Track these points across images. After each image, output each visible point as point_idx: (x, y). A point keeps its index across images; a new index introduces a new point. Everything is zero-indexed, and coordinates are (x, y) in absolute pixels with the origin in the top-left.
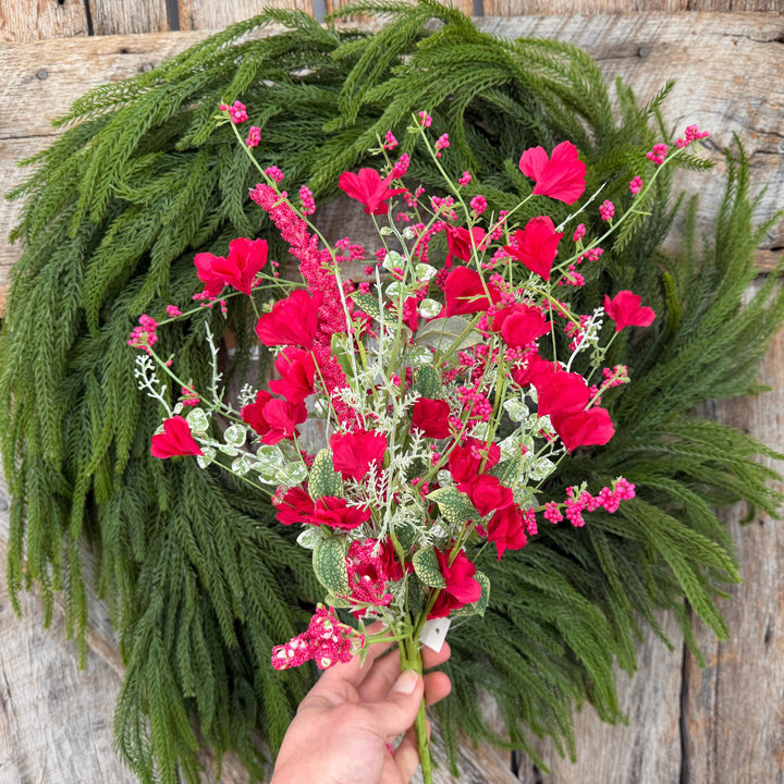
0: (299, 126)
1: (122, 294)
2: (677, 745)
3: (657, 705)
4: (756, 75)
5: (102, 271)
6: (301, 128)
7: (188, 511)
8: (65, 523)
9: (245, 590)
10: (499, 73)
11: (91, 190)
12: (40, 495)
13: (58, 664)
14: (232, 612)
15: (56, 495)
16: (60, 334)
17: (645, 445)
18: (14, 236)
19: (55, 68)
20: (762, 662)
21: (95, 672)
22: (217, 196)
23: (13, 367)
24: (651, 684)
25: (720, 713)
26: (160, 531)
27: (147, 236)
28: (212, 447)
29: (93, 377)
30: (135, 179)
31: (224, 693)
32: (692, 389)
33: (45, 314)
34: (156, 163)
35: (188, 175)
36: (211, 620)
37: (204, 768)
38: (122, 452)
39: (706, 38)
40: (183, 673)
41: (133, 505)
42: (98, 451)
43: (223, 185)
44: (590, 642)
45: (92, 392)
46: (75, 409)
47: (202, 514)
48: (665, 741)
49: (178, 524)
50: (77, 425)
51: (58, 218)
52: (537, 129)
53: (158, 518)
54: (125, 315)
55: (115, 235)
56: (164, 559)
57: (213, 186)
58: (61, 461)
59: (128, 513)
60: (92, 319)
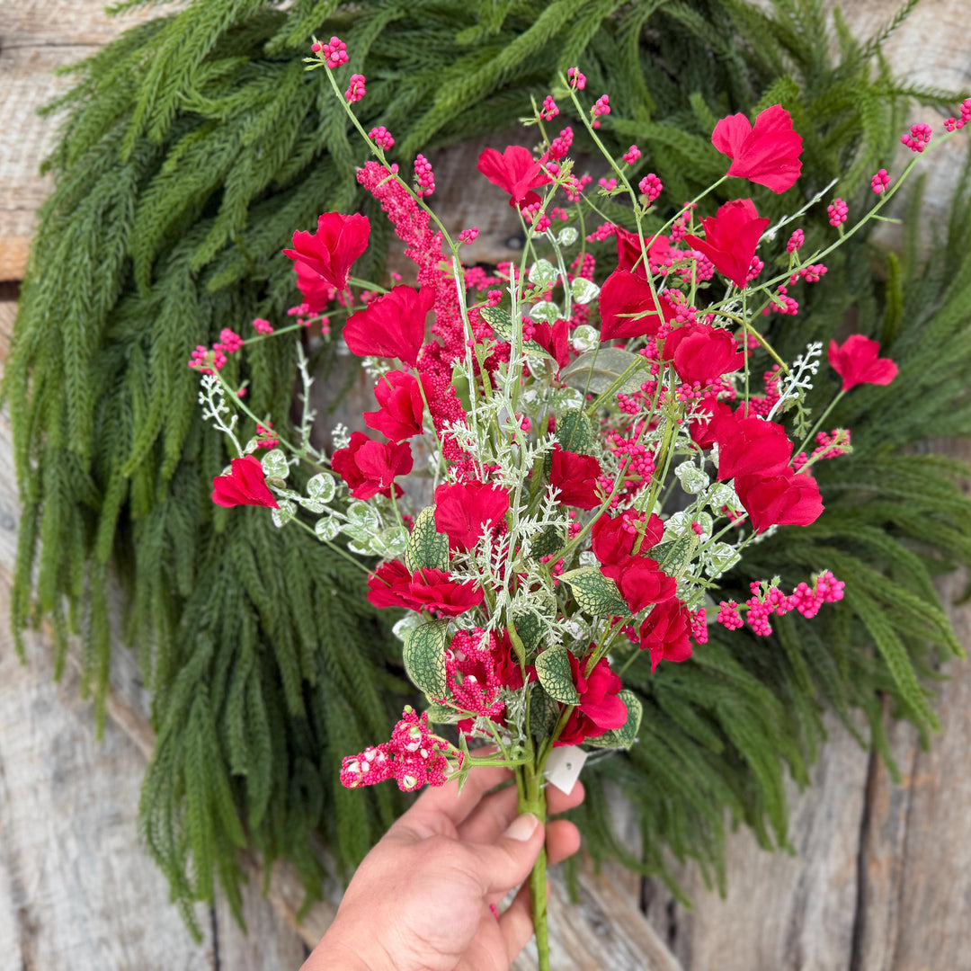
0: (423, 38)
1: (183, 242)
2: (851, 889)
3: (830, 835)
5: (159, 207)
6: (426, 42)
7: (251, 536)
8: (90, 542)
9: (319, 642)
11: (152, 98)
12: (61, 501)
13: (67, 737)
14: (301, 669)
15: (81, 505)
16: (99, 289)
17: (848, 481)
18: (45, 167)
21: (113, 750)
22: (313, 117)
23: (37, 326)
24: (824, 808)
25: (910, 850)
26: (213, 559)
27: (221, 162)
29: (138, 350)
30: (210, 88)
31: (283, 777)
32: (908, 418)
33: (82, 258)
34: (236, 71)
35: (279, 86)
36: (273, 679)
37: (246, 879)
38: (172, 447)
40: (232, 744)
41: (181, 522)
42: (139, 447)
43: (322, 102)
44: (758, 737)
45: (137, 369)
46: (112, 391)
47: (269, 539)
48: (837, 883)
49: (238, 552)
50: (115, 413)
51: (106, 137)
52: (731, 60)
53: (212, 544)
54: (185, 270)
55: (179, 160)
56: (217, 596)
57: (309, 104)
58: (90, 459)
59: (173, 531)
60: (141, 273)
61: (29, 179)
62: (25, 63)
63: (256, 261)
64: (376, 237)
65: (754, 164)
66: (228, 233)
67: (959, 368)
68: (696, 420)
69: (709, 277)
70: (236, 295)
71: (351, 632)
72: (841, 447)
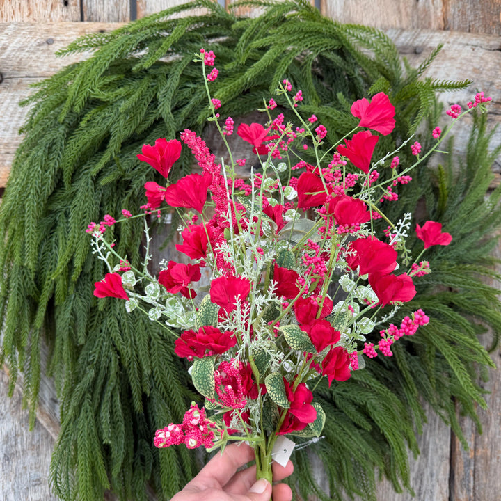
1: (88, 163)
3: (433, 486)
4: (487, 68)
5: (77, 144)
7: (117, 314)
8: (32, 320)
9: (152, 370)
10: (334, 42)
11: (76, 92)
12: (18, 294)
13: (13, 434)
14: (142, 387)
15: (28, 296)
16: (45, 184)
18: (21, 131)
19: (58, 38)
21: (38, 441)
22: (155, 103)
24: (429, 470)
25: (477, 494)
26: (97, 326)
27: (109, 122)
28: (136, 298)
29: (63, 216)
30: (105, 87)
31: (131, 450)
33: (37, 168)
34: (117, 81)
35: (138, 87)
38: (78, 263)
39: (456, 46)
40: (103, 426)
41: (81, 306)
42: (61, 264)
43: (159, 95)
44: (390, 421)
45: (62, 225)
46: (48, 237)
49: (110, 321)
50: (49, 248)
51: (52, 112)
52: (356, 78)
53: (96, 318)
54: (89, 175)
55: (88, 121)
56: (98, 345)
57: (153, 96)
58: (35, 272)
59: (76, 309)
60: (67, 176)
61: (12, 139)
62: (15, 85)
63: (125, 171)
64: (185, 163)
65: (371, 120)
66: (112, 154)
67: (479, 226)
68: (348, 255)
69: (353, 185)
70: (114, 188)
71: (169, 365)
72: (425, 270)
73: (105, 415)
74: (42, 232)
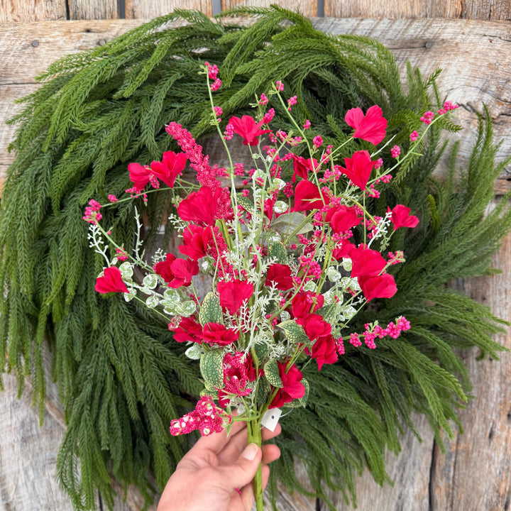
0: (195, 86)
1: (76, 189)
2: (426, 501)
3: (415, 474)
4: (504, 63)
5: (63, 174)
6: (196, 88)
7: (111, 331)
8: (34, 333)
9: (145, 384)
10: (326, 58)
11: (58, 123)
12: (18, 314)
13: (28, 420)
14: (137, 397)
15: (28, 315)
16: (34, 214)
18: (10, 148)
19: (43, 40)
20: (486, 451)
21: (51, 427)
22: (138, 130)
23: (3, 233)
24: (411, 460)
25: (456, 482)
26: (93, 342)
27: (92, 153)
28: (134, 288)
29: (54, 242)
30: (86, 117)
31: (129, 448)
32: (446, 270)
34: (100, 106)
35: (120, 116)
36: (122, 402)
38: (70, 290)
39: (472, 37)
40: (102, 434)
41: (76, 325)
42: (55, 289)
43: (142, 123)
44: (368, 432)
45: (54, 252)
46: (42, 261)
47: (120, 333)
48: (418, 498)
49: (105, 338)
50: (44, 271)
52: (350, 95)
53: (92, 334)
54: (77, 203)
55: (71, 152)
56: (94, 360)
57: (136, 123)
58: (31, 294)
59: (72, 329)
60: (55, 204)
62: (3, 92)
65: (365, 132)
71: (160, 380)
73: (103, 423)
74: (36, 256)
